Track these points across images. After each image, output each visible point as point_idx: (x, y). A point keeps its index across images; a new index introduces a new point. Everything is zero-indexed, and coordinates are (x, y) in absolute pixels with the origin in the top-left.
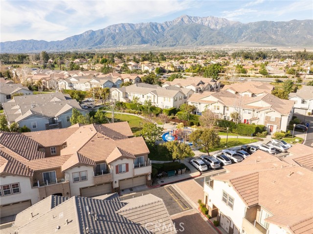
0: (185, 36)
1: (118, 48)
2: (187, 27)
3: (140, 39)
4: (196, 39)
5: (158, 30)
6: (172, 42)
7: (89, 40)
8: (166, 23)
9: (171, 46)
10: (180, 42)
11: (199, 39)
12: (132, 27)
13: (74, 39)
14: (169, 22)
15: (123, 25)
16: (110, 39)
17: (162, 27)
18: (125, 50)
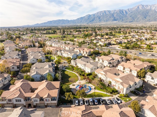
0: (139, 16)
1: (101, 23)
2: (141, 11)
3: (113, 18)
4: (145, 18)
5: (123, 13)
6: (131, 20)
7: (87, 19)
8: (128, 9)
9: (130, 22)
10: (136, 20)
11: (148, 18)
12: (109, 12)
13: (81, 19)
14: (130, 9)
15: (105, 11)
16: (98, 19)
17: (126, 12)
18: (104, 24)
